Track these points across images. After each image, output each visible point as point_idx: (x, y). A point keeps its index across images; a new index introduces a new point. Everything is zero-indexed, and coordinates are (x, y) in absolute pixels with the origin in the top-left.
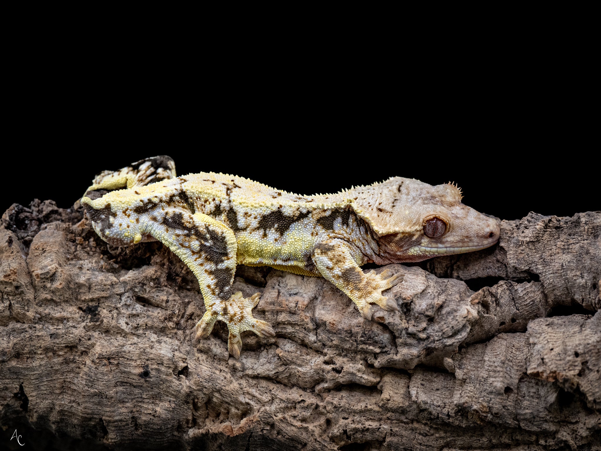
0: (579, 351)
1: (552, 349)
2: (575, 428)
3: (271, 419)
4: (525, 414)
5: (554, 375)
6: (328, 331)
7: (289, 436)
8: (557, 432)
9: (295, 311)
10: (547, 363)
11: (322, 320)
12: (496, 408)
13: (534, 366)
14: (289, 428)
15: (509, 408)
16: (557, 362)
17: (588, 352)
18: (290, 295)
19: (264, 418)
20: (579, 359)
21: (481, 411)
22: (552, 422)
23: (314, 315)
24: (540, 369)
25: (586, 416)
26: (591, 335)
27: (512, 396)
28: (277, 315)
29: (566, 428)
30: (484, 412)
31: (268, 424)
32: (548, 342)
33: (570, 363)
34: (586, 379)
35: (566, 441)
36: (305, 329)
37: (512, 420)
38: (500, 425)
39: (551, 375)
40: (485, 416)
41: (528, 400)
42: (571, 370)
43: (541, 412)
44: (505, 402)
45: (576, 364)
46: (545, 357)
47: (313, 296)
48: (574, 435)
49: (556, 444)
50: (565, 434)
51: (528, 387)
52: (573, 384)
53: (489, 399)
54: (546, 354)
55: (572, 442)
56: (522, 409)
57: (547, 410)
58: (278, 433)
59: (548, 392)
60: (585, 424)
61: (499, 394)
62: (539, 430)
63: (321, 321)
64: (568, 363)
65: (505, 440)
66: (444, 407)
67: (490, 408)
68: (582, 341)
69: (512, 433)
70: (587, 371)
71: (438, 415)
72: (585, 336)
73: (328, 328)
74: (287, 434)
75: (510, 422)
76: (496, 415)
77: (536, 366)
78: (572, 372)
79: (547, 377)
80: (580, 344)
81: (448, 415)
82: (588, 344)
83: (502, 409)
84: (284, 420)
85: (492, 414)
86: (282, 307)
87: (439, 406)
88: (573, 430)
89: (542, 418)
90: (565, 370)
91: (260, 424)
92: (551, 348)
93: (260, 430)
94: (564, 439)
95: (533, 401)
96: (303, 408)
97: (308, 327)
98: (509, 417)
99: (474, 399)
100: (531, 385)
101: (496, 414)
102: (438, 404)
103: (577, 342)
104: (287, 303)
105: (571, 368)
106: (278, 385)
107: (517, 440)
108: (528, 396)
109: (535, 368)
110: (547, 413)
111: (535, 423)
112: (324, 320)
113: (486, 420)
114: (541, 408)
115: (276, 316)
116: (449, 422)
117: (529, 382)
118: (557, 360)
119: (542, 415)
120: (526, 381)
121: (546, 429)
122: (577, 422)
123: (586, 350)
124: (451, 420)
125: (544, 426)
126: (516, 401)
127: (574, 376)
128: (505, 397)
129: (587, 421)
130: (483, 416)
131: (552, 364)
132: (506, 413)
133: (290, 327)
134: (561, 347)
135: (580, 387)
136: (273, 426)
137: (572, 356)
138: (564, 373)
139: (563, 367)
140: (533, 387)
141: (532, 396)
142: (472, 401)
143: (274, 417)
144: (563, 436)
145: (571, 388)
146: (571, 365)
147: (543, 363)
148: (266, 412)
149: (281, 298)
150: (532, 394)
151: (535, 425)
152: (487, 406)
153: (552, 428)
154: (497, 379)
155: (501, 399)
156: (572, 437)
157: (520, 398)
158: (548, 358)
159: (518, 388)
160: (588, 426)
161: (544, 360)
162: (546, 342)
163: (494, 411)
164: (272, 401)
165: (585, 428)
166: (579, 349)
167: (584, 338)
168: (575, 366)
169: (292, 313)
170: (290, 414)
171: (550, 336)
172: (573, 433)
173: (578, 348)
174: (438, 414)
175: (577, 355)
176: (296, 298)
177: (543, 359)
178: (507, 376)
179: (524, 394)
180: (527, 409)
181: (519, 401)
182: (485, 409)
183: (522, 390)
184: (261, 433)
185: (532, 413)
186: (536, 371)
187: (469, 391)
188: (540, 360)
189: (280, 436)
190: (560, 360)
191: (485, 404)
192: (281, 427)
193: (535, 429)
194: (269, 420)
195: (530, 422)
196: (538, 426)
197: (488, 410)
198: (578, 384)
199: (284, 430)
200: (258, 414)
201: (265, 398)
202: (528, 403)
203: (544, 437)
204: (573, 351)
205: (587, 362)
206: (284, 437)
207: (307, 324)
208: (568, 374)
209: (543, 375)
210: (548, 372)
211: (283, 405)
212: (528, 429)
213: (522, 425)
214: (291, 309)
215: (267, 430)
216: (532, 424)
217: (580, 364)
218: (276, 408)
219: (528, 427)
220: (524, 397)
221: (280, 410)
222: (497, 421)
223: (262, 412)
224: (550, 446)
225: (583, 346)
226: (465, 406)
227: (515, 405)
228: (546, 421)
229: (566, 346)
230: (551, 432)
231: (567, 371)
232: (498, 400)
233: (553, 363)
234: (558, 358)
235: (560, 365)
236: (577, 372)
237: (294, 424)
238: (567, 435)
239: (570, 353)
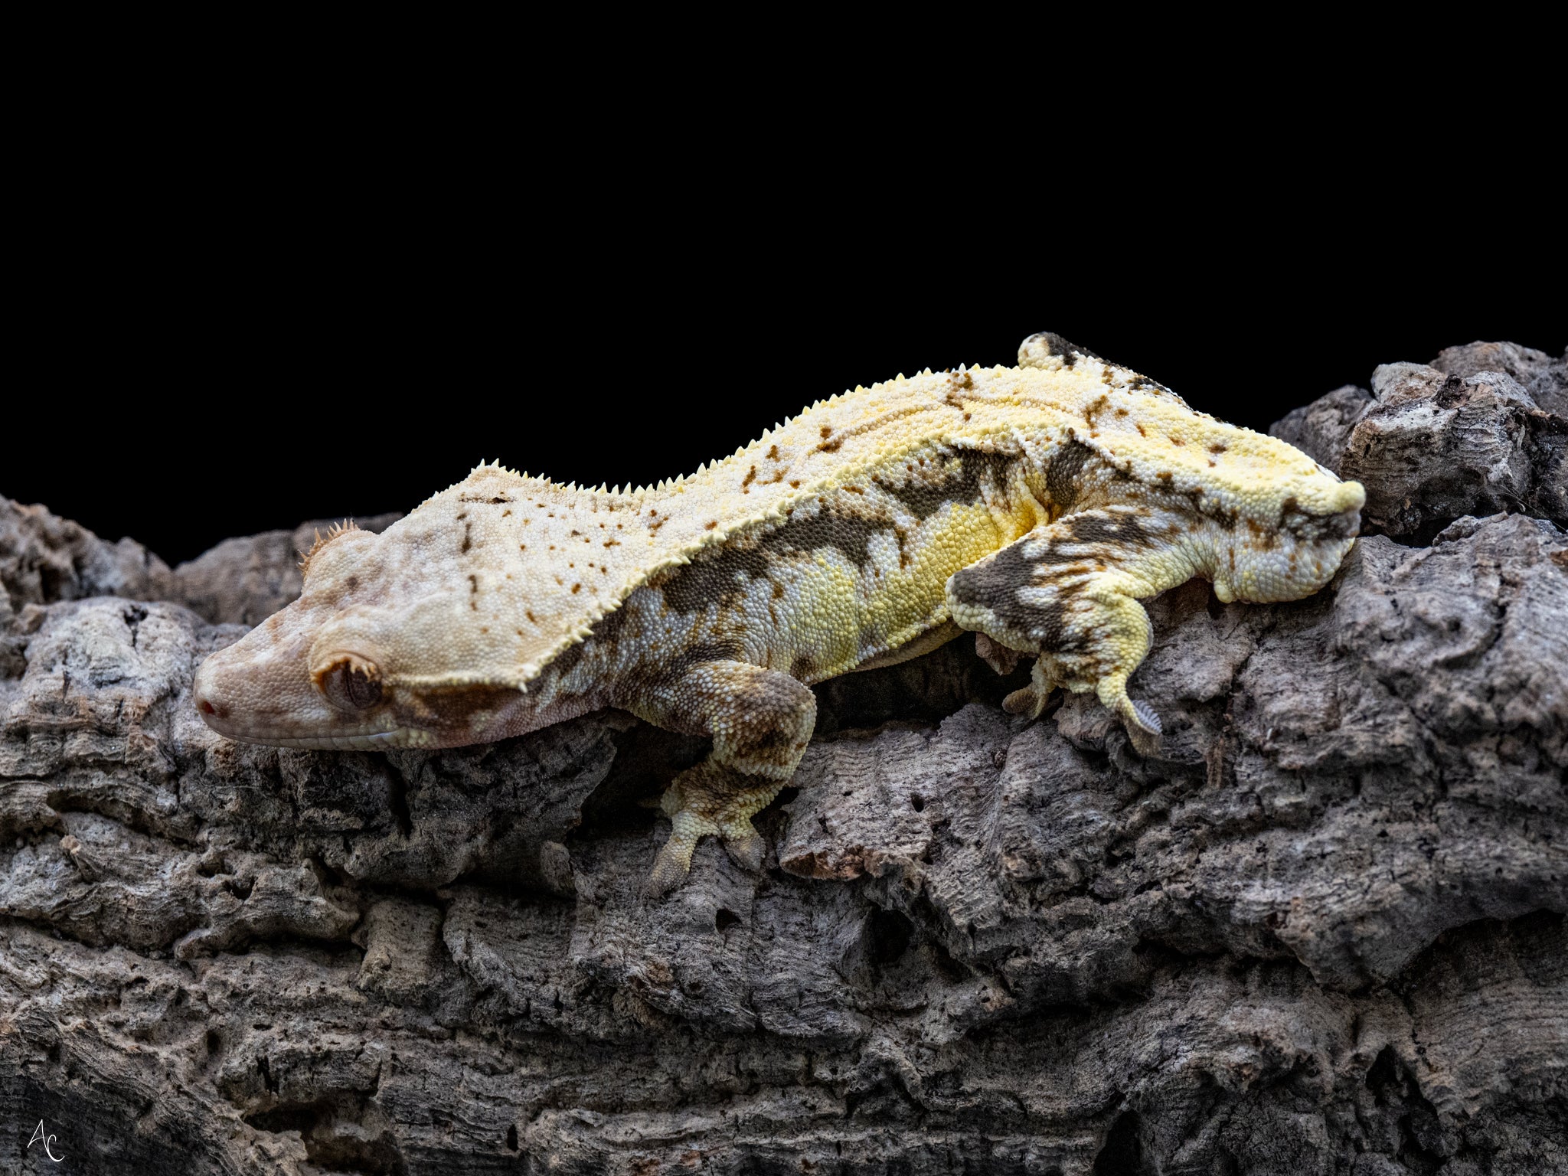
0: (924, 794)
1: (848, 794)
2: (916, 1025)
3: (52, 1030)
4: (776, 985)
5: (857, 858)
6: (209, 777)
7: (104, 1078)
8: (863, 1040)
9: (115, 726)
10: (834, 829)
11: (193, 747)
12: (693, 967)
13: (799, 843)
14: (102, 1056)
15: (730, 967)
16: (862, 824)
17: (948, 796)
18: (100, 685)
19: (30, 1027)
20: (925, 815)
21: (652, 982)
22: (850, 1008)
23: (169, 736)
24: (817, 848)
25: (946, 986)
26: (955, 755)
27: (739, 938)
28: (64, 740)
29: (890, 1029)
30: (660, 985)
31: (41, 1045)
32: (836, 776)
33: (902, 824)
34: (945, 869)
35: (890, 1064)
36: (144, 775)
37: (738, 1004)
38: (704, 1022)
39: (849, 858)
40: (661, 996)
41: (784, 947)
42: (904, 843)
43: (819, 978)
44: (718, 951)
45: (918, 827)
46: (830, 814)
47: (166, 686)
48: (912, 1048)
49: (865, 1077)
50: (887, 1043)
51: (783, 911)
52: (910, 883)
53: (673, 944)
54: (833, 807)
55: (906, 1065)
56: (767, 971)
57: (838, 973)
58: (71, 1075)
59: (840, 919)
60: (942, 1010)
61: (704, 928)
62: (815, 1031)
63: (189, 750)
64: (895, 824)
65: (718, 1072)
66: (545, 983)
67: (676, 969)
68: (933, 768)
69: (736, 1053)
70: (947, 848)
71: (528, 1005)
72: (940, 755)
73: (211, 768)
74: (96, 1072)
75: (733, 1011)
76: (695, 991)
77: (804, 842)
78: (907, 849)
79: (839, 866)
80: (926, 776)
81: (558, 1005)
82: (949, 775)
83: (709, 973)
84: (88, 1032)
85: (682, 990)
86: (77, 717)
87: (530, 979)
88: (909, 1032)
89: (824, 994)
90: (887, 844)
91: (19, 1046)
92: (844, 790)
93: (18, 1062)
94: (885, 1055)
95: (798, 950)
96: (140, 1000)
97: (154, 770)
98: (731, 994)
99: (630, 950)
100: (789, 904)
101: (695, 986)
102: (526, 974)
103: (919, 772)
104: (92, 704)
105: (902, 839)
106: (66, 943)
107: (752, 1074)
108: (782, 934)
109: (801, 848)
110: (836, 980)
111: (804, 1012)
112: (201, 745)
113: (666, 1010)
114: (818, 965)
115: (59, 745)
116: (560, 1024)
117: (784, 897)
118: (863, 820)
119: (823, 985)
120: (775, 894)
121: (833, 1029)
122: (920, 1009)
123: (943, 791)
124: (564, 1018)
125: (828, 1018)
126: (749, 949)
127: (914, 857)
128: (717, 938)
129: (948, 1000)
130: (657, 995)
131: (849, 830)
132: (721, 984)
133: (101, 774)
134: (873, 789)
135: (932, 890)
136: (54, 1052)
137: (906, 807)
138: (885, 850)
139: (881, 838)
140: (794, 909)
141: (794, 934)
142: (625, 955)
143: (61, 1027)
144: (882, 1050)
145: (906, 895)
146: (904, 831)
147: (825, 831)
148: (36, 1010)
149: (72, 694)
150: (792, 929)
151: (803, 1019)
152: (667, 965)
153: (852, 1026)
154: (697, 887)
155: (708, 943)
156: (907, 1052)
157: (760, 942)
158: (839, 816)
159: (754, 914)
160: (952, 1011)
161: (828, 824)
162: (831, 777)
163: (689, 977)
164: (51, 983)
165: (944, 1019)
166: (924, 787)
167: (935, 759)
168: (914, 833)
169: (106, 731)
170: (103, 1018)
171: (841, 763)
172: (910, 1042)
173: (920, 786)
174: (528, 999)
175: (918, 803)
176: (117, 691)
177: (823, 821)
178: (722, 879)
179: (772, 929)
180: (781, 970)
181: (757, 951)
182: (662, 975)
183: (764, 919)
184: (21, 1072)
185: (794, 980)
186: (804, 853)
187: (616, 928)
188: (816, 825)
189: (75, 1082)
190: (873, 819)
191: (663, 961)
192: (79, 1053)
193: (803, 1029)
194: (46, 1034)
195: (790, 1009)
196: (811, 1021)
197: (670, 978)
198: (925, 883)
199: (89, 1062)
200: (15, 1016)
201: (33, 974)
202: (783, 953)
203: (827, 1058)
204: (906, 792)
205: (946, 823)
206: (87, 1081)
207: (151, 760)
208: (895, 853)
209: (826, 863)
210: (841, 852)
211: (83, 994)
212: (783, 1031)
213: (766, 1018)
214: (104, 720)
215: (39, 1063)
216: (796, 1015)
217: (929, 828)
218: (65, 1001)
219: (784, 1024)
220: (771, 938)
221: (75, 1008)
222: (696, 1010)
223: (24, 1011)
224: (845, 1083)
225: (933, 780)
226: (605, 965)
227: (748, 961)
228: (834, 1005)
229: (887, 780)
230: (850, 1037)
231: (892, 846)
232: (698, 945)
233: (853, 827)
234: (866, 815)
235: (873, 831)
236: (920, 848)
237: (115, 1044)
238: (893, 1046)
239: (899, 798)
